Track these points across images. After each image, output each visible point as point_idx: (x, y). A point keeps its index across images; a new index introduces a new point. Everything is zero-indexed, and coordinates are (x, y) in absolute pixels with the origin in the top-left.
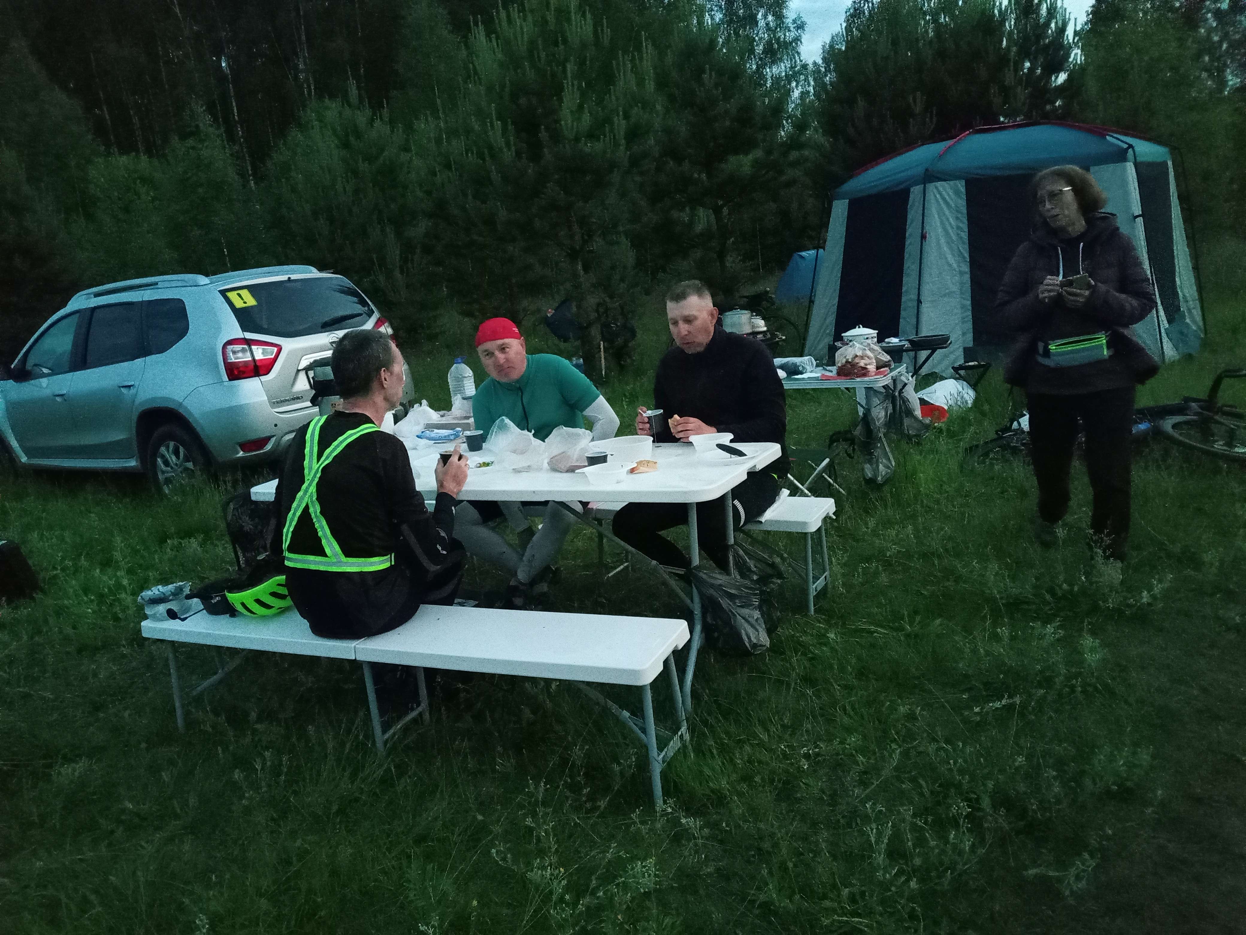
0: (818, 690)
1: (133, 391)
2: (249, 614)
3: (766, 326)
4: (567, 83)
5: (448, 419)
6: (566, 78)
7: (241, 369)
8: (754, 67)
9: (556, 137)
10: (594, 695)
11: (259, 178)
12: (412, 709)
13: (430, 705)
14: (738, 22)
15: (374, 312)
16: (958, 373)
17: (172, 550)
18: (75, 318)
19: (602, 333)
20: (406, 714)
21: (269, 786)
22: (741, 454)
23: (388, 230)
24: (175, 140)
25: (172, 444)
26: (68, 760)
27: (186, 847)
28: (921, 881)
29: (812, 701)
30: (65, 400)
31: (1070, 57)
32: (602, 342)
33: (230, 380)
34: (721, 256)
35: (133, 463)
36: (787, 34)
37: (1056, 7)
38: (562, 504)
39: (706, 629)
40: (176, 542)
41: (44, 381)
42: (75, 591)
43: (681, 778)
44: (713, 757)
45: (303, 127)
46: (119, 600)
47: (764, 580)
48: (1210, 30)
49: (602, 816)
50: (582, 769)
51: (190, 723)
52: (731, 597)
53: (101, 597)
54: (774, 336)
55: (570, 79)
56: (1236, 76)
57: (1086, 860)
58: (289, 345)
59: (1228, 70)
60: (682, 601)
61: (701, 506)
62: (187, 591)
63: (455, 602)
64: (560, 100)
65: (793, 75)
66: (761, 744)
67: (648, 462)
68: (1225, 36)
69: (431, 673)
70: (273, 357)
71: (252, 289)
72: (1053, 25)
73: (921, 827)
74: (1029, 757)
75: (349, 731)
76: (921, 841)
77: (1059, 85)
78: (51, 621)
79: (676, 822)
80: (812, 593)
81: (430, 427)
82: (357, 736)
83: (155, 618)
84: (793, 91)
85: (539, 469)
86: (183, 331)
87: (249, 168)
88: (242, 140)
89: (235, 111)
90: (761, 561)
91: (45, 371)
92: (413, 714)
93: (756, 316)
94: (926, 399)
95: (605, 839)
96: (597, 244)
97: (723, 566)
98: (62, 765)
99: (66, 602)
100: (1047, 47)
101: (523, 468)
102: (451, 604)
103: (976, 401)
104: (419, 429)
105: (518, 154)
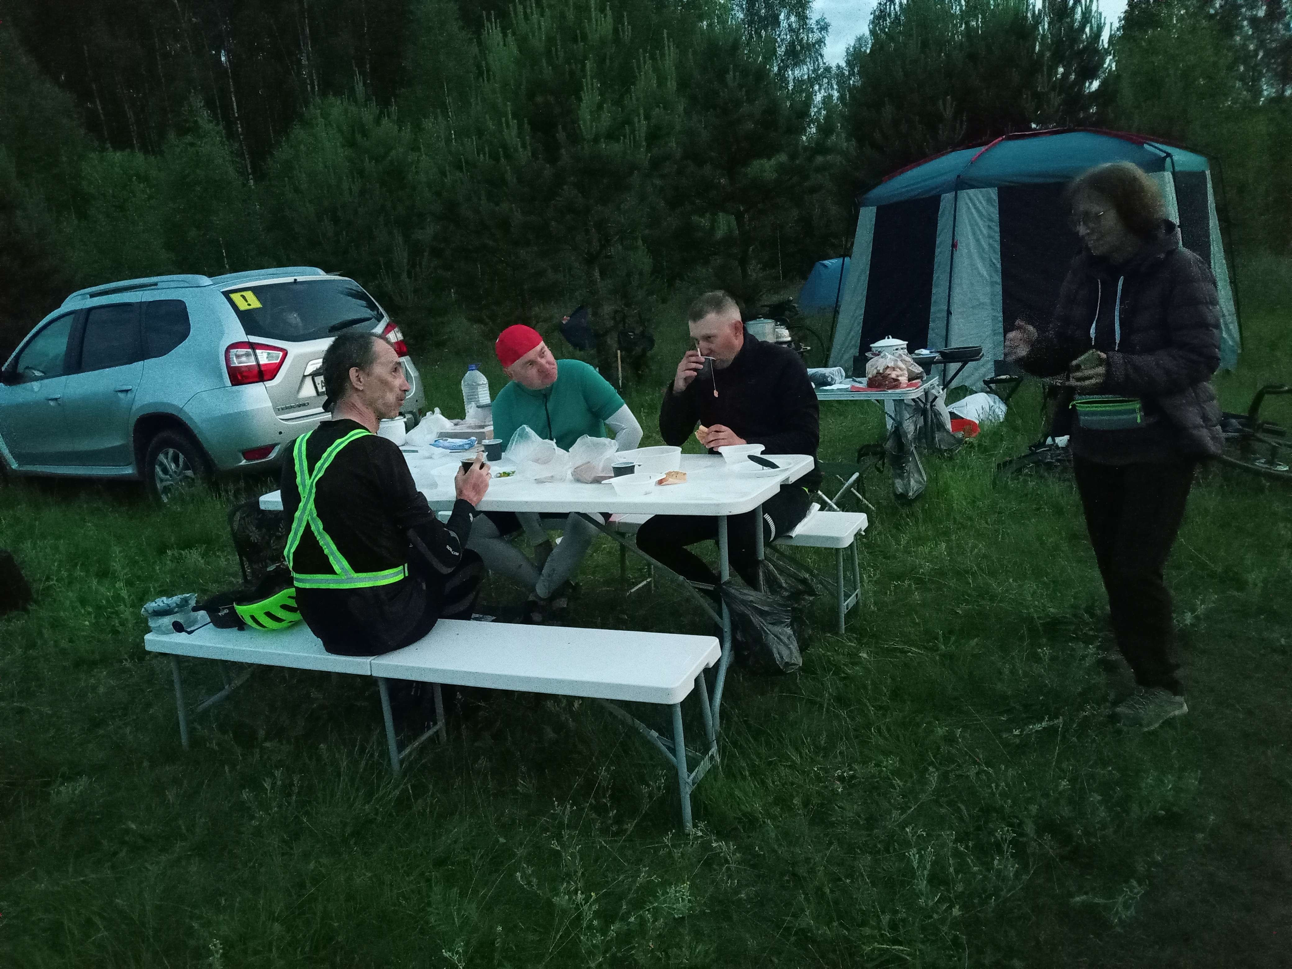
0: (851, 711)
1: (129, 395)
2: (258, 627)
3: (790, 336)
4: (586, 82)
5: (462, 428)
6: (585, 76)
7: (244, 374)
8: (776, 69)
9: (575, 138)
10: (621, 713)
11: (260, 175)
12: (429, 728)
13: (447, 723)
14: (759, 22)
15: (383, 317)
16: (989, 386)
17: (172, 561)
18: (69, 319)
19: (619, 342)
20: (422, 732)
21: (280, 807)
22: (773, 466)
23: (395, 231)
24: (172, 136)
25: (171, 451)
26: (67, 778)
27: (193, 869)
28: (964, 907)
29: (846, 722)
30: (59, 405)
31: (1104, 63)
32: (619, 351)
33: (233, 385)
34: (743, 262)
35: (129, 471)
36: (810, 36)
37: (1091, 10)
38: (585, 516)
39: (737, 648)
40: (176, 553)
41: (36, 385)
42: (71, 602)
43: (711, 800)
44: (744, 778)
45: (306, 124)
46: (117, 613)
47: (796, 596)
48: (1247, 38)
49: (630, 839)
50: (608, 791)
51: (195, 742)
52: (762, 613)
53: (99, 608)
54: (798, 347)
55: (589, 78)
56: (1272, 86)
57: (1134, 888)
58: (295, 349)
59: (1263, 80)
60: (711, 618)
61: (732, 519)
62: (193, 603)
63: (473, 617)
64: (580, 99)
65: (816, 79)
66: (793, 767)
67: (677, 473)
68: (1262, 44)
69: (449, 690)
70: (278, 361)
71: (257, 291)
72: (1087, 30)
73: (961, 852)
74: (1073, 781)
75: (362, 750)
76: (962, 867)
77: (1093, 92)
78: (47, 633)
79: (706, 846)
80: (844, 611)
81: (444, 435)
82: (372, 755)
83: (161, 631)
84: (816, 95)
85: (562, 480)
86: (184, 335)
87: (249, 167)
88: (241, 137)
89: (235, 107)
90: (791, 576)
91: (37, 373)
92: (430, 733)
93: (781, 325)
94: (956, 412)
95: (632, 863)
96: (615, 249)
97: (752, 583)
98: (62, 784)
99: (62, 614)
100: (1081, 52)
101: (546, 478)
102: (469, 618)
103: (1007, 415)
104: (433, 437)
105: (534, 154)
